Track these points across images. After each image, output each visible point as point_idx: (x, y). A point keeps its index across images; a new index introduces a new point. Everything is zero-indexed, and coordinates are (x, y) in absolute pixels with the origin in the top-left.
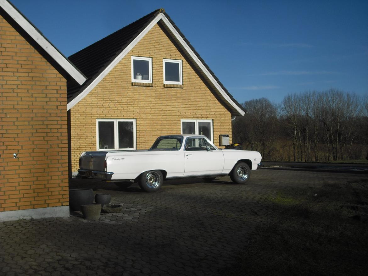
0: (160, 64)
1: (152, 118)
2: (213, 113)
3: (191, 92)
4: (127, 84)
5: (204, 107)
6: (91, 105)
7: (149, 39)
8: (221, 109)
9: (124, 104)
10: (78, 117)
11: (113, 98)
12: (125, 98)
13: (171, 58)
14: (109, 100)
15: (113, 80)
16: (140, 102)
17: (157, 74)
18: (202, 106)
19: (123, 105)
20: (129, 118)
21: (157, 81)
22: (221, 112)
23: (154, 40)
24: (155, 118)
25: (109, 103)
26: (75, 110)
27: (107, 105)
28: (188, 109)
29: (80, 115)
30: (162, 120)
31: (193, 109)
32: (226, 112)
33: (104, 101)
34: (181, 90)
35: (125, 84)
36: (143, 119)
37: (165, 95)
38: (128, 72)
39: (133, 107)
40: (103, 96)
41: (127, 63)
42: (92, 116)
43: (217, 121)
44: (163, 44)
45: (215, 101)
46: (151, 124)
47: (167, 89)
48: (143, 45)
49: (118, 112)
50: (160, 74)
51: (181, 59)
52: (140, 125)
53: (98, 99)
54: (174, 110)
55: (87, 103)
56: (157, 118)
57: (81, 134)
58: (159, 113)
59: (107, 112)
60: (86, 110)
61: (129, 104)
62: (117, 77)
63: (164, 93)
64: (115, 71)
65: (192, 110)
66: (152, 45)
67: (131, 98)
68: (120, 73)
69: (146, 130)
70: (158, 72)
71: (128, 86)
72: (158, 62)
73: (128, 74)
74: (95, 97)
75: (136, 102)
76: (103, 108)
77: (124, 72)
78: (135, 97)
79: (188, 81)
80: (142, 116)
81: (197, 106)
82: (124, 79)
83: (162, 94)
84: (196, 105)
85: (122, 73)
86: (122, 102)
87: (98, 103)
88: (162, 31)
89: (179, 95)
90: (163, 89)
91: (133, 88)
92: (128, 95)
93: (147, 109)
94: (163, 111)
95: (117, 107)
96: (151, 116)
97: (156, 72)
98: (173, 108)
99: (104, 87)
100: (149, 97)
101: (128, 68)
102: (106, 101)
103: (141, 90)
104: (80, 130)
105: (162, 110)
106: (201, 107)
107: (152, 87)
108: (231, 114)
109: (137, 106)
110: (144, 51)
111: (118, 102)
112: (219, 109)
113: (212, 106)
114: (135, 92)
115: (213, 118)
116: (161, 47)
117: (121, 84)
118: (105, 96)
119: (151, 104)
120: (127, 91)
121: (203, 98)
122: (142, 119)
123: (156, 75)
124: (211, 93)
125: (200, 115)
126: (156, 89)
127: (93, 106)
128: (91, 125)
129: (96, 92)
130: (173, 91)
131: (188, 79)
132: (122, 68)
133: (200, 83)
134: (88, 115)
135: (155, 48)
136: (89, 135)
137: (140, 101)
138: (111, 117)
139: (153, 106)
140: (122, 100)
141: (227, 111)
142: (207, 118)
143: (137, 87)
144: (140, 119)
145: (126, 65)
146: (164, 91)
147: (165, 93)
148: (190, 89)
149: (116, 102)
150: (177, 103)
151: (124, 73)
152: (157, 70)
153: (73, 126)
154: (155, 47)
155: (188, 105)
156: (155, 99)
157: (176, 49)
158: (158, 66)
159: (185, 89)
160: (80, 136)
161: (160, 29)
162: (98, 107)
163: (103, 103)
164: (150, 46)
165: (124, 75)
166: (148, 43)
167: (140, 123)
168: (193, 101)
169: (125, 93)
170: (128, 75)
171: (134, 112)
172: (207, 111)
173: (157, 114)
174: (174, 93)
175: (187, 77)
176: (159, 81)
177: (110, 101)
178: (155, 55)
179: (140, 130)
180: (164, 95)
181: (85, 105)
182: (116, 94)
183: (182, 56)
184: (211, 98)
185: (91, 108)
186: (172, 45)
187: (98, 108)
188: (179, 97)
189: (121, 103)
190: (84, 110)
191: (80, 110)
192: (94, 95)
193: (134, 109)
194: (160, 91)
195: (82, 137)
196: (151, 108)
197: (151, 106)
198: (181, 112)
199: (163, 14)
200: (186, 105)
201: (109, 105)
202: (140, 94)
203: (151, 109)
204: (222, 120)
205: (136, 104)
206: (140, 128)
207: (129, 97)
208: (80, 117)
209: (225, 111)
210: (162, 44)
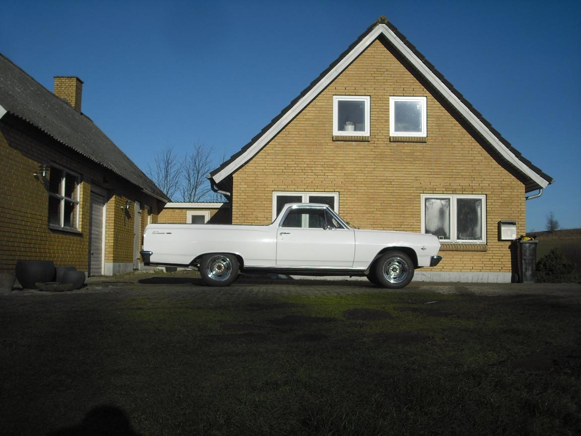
0: (384, 105)
1: (366, 191)
2: (485, 184)
3: (441, 149)
4: (325, 139)
5: (469, 174)
6: (265, 171)
7: (365, 67)
8: (503, 177)
9: (318, 168)
10: (244, 189)
11: (300, 160)
12: (321, 160)
13: (405, 95)
14: (293, 163)
15: (300, 133)
16: (345, 166)
17: (378, 121)
18: (464, 171)
19: (317, 171)
20: (326, 190)
21: (378, 131)
22: (503, 182)
23: (373, 67)
24: (373, 191)
25: (293, 168)
26: (239, 178)
27: (291, 171)
28: (434, 176)
29: (246, 186)
30: (386, 194)
31: (445, 176)
32: (513, 183)
33: (286, 165)
34: (421, 146)
35: (322, 139)
36: (350, 193)
37: (392, 154)
38: (327, 120)
39: (333, 174)
40: (284, 157)
41: (325, 107)
42: (266, 187)
43: (495, 198)
44: (390, 73)
45: (491, 163)
46: (366, 202)
47: (395, 145)
48: (354, 78)
49: (308, 182)
50: (383, 121)
51: (425, 95)
52: (346, 201)
53: (277, 162)
54: (407, 178)
55: (258, 168)
56: (376, 191)
57: (248, 213)
58: (380, 183)
59: (290, 181)
60: (257, 178)
61: (326, 169)
62: (308, 128)
63: (390, 151)
64: (305, 120)
65: (443, 179)
66: (370, 75)
67: (331, 161)
68: (314, 122)
69: (355, 209)
70: (380, 118)
71: (327, 141)
72: (381, 102)
73: (327, 123)
74: (271, 160)
75: (339, 166)
76: (284, 176)
77: (321, 120)
78: (337, 158)
79: (438, 130)
80: (349, 188)
81: (454, 171)
82: (319, 131)
83: (386, 153)
84: (452, 171)
85: (317, 123)
86: (315, 166)
87: (277, 168)
88: (388, 52)
89: (418, 154)
90: (389, 145)
91: (336, 144)
92: (325, 155)
93: (358, 177)
94: (387, 180)
95: (306, 174)
96: (365, 188)
97: (376, 118)
98: (405, 175)
99: (287, 144)
100: (363, 159)
101: (326, 114)
102: (289, 165)
103: (348, 147)
104: (246, 208)
105: (385, 178)
106: (462, 174)
107: (369, 141)
108: (524, 185)
109: (340, 172)
110: (356, 86)
111: (309, 166)
112: (500, 177)
113: (483, 171)
114: (338, 150)
115: (486, 193)
116: (386, 78)
117: (315, 139)
118: (287, 157)
119: (366, 169)
120: (324, 149)
121: (466, 158)
122: (348, 193)
123: (375, 123)
124: (483, 150)
125: (459, 187)
126: (375, 145)
127: (268, 173)
128: (263, 200)
129: (274, 151)
130: (407, 148)
131: (436, 128)
132: (317, 114)
133: (460, 133)
134: (259, 187)
135: (376, 81)
136: (259, 215)
137: (346, 164)
138: (296, 190)
139: (370, 172)
140: (316, 163)
141: (517, 180)
142: (474, 193)
143: (342, 142)
144: (346, 193)
145: (324, 109)
146: (390, 148)
147: (393, 151)
148: (441, 143)
149: (306, 166)
150: (414, 167)
151: (320, 123)
152: (377, 115)
153: (236, 202)
154: (376, 78)
155: (435, 170)
156: (373, 161)
157: (415, 79)
158: (381, 107)
159: (429, 143)
160: (246, 216)
161: (386, 49)
162: (276, 173)
163: (283, 168)
164: (367, 78)
165: (320, 125)
166: (364, 72)
167: (345, 199)
168: (446, 163)
169: (322, 152)
170: (326, 125)
171: (336, 182)
172: (473, 179)
173: (376, 185)
174: (409, 151)
175: (434, 125)
176: (382, 132)
177: (296, 165)
178: (376, 91)
179: (345, 209)
180: (390, 154)
181: (255, 172)
182: (306, 155)
183: (425, 90)
184: (482, 158)
185: (265, 176)
186: (406, 73)
187: (276, 176)
188: (418, 157)
189: (313, 168)
190: (254, 178)
191: (247, 178)
192: (269, 157)
193: (336, 177)
194: (383, 148)
195: (249, 218)
196: (366, 175)
197: (366, 172)
198: (421, 181)
199: (384, 25)
200: (432, 170)
201: (295, 171)
202: (347, 153)
203: (365, 178)
204: (505, 196)
205: (339, 169)
206: (346, 207)
207: (327, 158)
208: (247, 189)
209: (512, 180)
210: (387, 73)
